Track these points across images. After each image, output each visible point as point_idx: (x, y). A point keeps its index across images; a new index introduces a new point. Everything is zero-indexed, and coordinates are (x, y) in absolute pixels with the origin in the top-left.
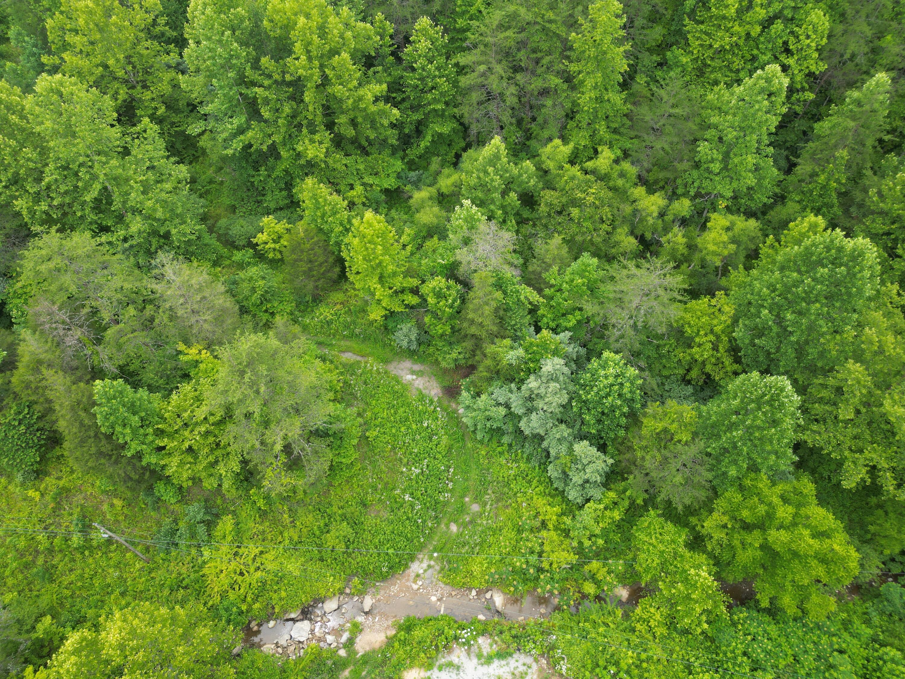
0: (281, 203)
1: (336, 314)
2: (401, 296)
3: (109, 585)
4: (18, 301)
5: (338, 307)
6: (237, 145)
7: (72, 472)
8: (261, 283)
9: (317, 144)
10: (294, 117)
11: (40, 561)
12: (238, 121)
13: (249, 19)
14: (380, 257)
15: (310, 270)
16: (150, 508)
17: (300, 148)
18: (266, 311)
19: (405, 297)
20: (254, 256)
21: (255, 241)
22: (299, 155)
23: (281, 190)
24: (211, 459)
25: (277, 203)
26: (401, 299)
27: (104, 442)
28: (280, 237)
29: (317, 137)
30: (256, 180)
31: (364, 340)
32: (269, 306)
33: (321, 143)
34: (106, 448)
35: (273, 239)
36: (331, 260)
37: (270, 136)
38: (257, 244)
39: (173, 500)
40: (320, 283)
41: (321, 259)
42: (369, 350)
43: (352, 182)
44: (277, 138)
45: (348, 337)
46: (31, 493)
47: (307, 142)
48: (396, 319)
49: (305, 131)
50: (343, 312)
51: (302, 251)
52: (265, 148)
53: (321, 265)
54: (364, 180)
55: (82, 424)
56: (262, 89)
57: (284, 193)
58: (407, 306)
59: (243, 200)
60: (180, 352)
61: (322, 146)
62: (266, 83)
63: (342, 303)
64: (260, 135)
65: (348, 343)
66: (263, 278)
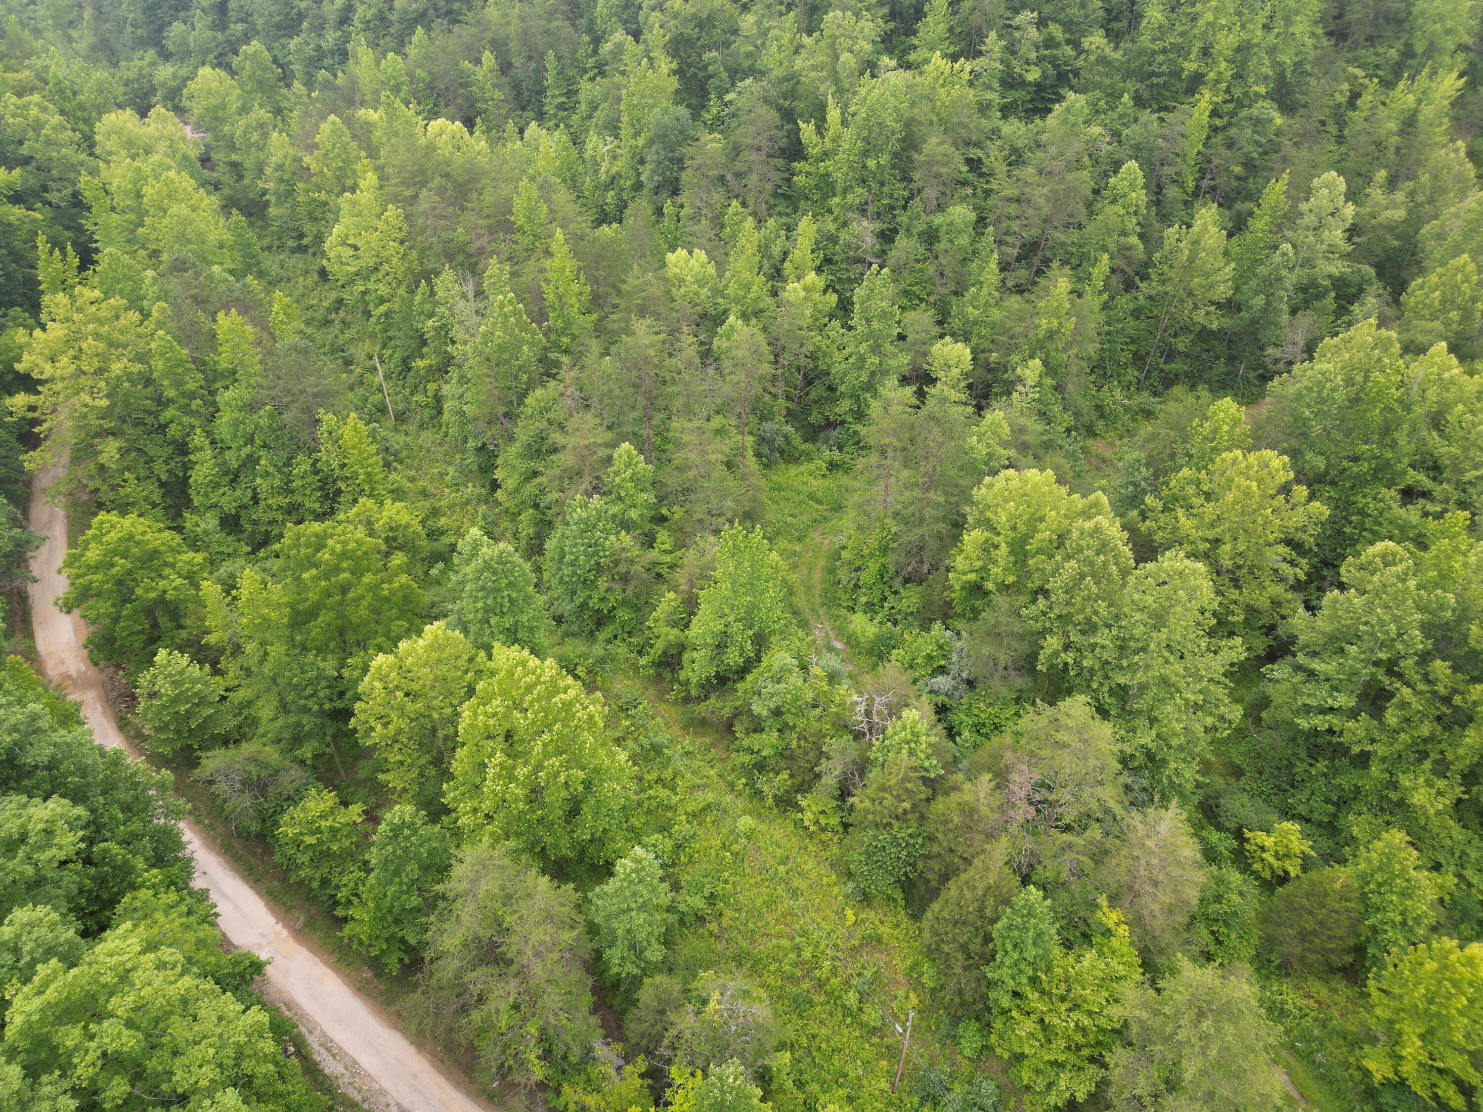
0: (1316, 816)
1: (1301, 1009)
2: (1435, 1078)
3: (845, 1076)
4: (966, 719)
5: (1311, 1002)
6: (1320, 722)
7: (897, 926)
8: (1235, 898)
9: (1433, 791)
10: (1425, 741)
11: (806, 985)
12: (1343, 700)
13: (1454, 610)
14: (1454, 1012)
15: (1314, 932)
16: (937, 1036)
17: (1405, 781)
18: (1213, 933)
19: (1443, 1084)
20: (1233, 852)
21: (1248, 834)
22: (1394, 785)
23: (1327, 801)
24: (1061, 1058)
25: (1311, 812)
26: (1434, 1080)
27: (979, 940)
28: (1287, 856)
29: (1441, 784)
30: (1300, 767)
31: (1323, 1078)
32: (1223, 930)
33: (1439, 793)
34: (975, 947)
35: (1276, 852)
36: (1351, 942)
37: (1373, 741)
38: (1247, 840)
39: (968, 1052)
40: (1311, 957)
41: (1341, 932)
42: (1317, 1097)
43: (1443, 862)
44: (1381, 750)
45: (1298, 1052)
46: (849, 913)
47: (1421, 780)
48: (1403, 1098)
49: (1427, 765)
50: (1313, 1014)
51: (1323, 905)
52: (1356, 750)
53: (1330, 938)
54: (1465, 872)
55: (981, 909)
56: (1409, 690)
57: (1331, 808)
58: (1436, 1097)
59: (1261, 773)
60: (1097, 906)
61: (1440, 799)
62: (1421, 687)
63: (1320, 1003)
64: (1362, 733)
65: (1292, 1061)
66: (1241, 894)
